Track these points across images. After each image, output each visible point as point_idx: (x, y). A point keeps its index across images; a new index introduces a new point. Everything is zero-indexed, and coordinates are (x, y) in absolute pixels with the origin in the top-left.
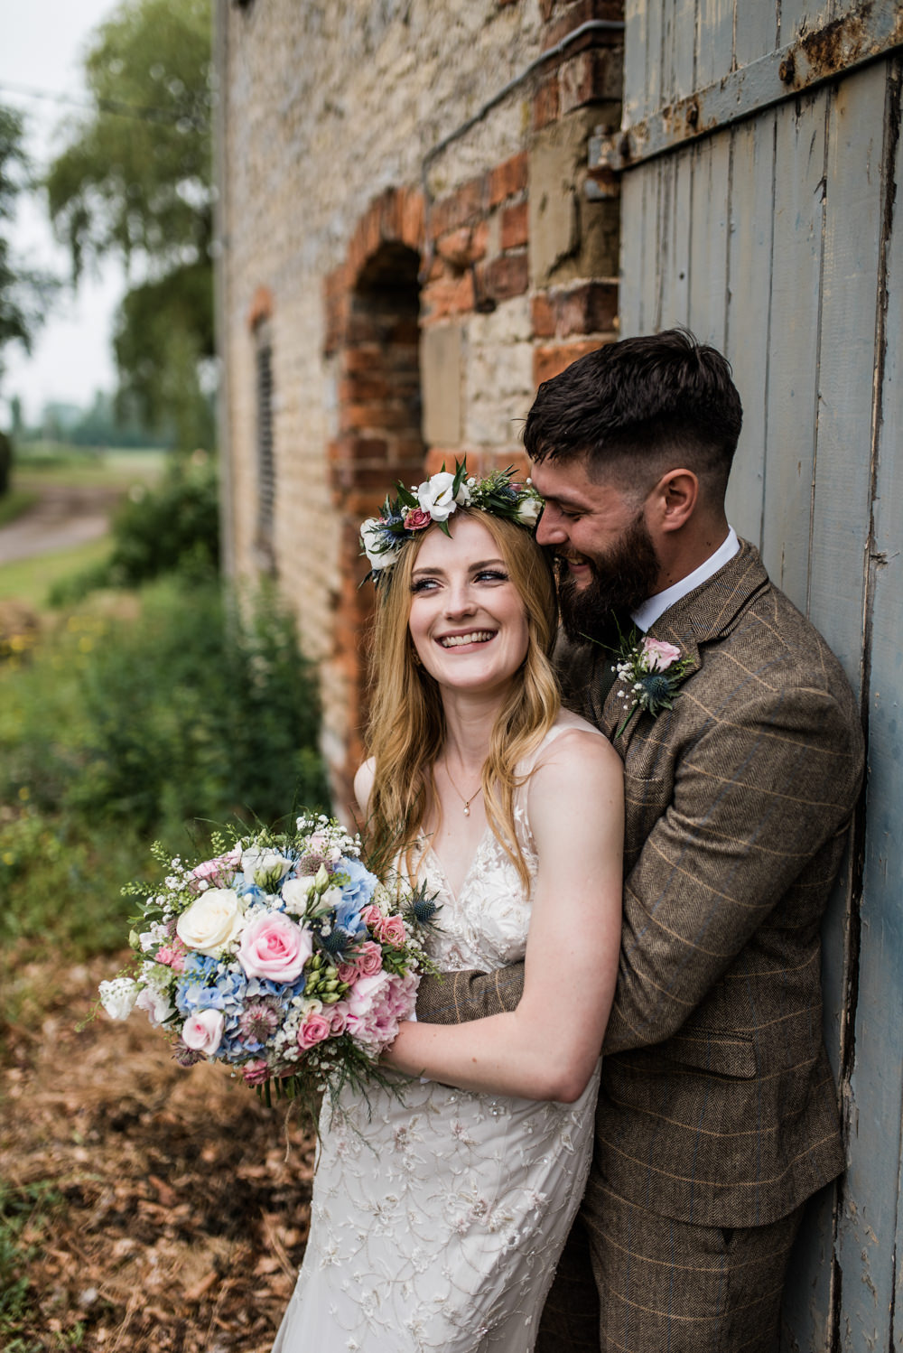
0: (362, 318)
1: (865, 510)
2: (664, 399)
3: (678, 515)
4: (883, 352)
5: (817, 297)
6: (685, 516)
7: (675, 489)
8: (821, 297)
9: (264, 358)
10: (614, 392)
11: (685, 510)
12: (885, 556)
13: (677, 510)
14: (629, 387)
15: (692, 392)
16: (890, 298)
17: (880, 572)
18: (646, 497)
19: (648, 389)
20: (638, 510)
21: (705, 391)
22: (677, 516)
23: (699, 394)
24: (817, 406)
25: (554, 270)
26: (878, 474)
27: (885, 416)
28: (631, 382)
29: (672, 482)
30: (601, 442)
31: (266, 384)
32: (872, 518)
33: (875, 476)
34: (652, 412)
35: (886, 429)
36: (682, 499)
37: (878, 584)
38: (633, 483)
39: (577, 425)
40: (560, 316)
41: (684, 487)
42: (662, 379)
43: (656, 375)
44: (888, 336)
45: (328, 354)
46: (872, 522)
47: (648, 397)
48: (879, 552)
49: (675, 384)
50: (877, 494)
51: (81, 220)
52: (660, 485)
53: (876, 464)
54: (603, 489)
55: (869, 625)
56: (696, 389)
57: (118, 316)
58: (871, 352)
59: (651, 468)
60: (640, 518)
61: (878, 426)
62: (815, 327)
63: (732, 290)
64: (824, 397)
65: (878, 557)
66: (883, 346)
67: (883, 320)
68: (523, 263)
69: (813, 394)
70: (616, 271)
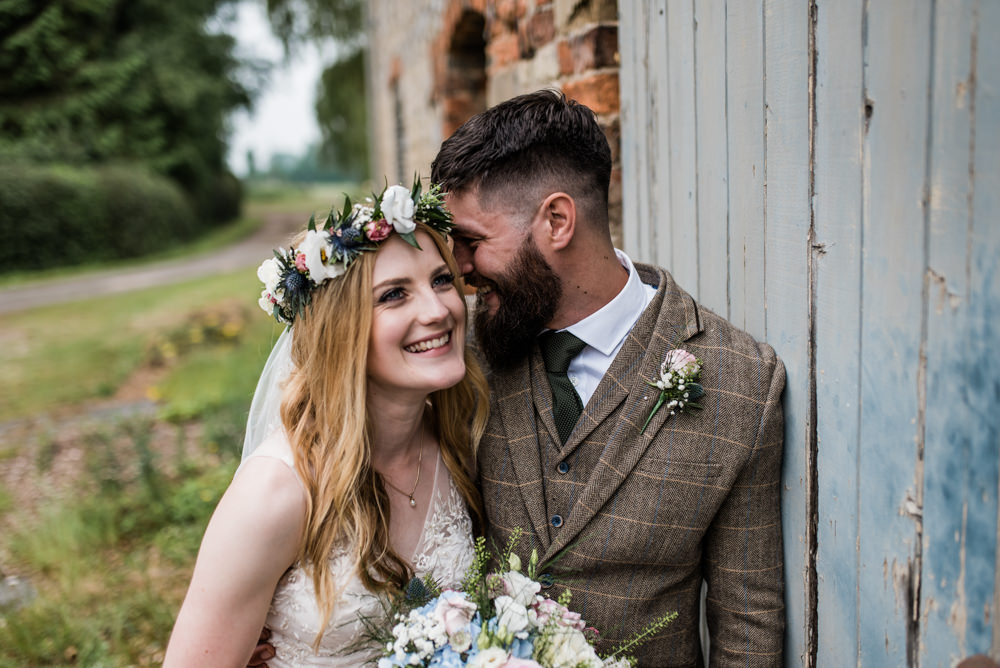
0: (456, 73)
1: (806, 205)
2: (535, 132)
3: (563, 234)
4: (815, 61)
5: (761, 17)
6: (569, 235)
7: (555, 212)
8: (764, 17)
9: (398, 109)
10: (494, 130)
11: (569, 229)
12: (824, 246)
13: (561, 231)
14: (506, 126)
15: (559, 125)
16: (819, 11)
17: (820, 260)
18: (533, 220)
19: (521, 125)
20: (526, 232)
21: (570, 126)
22: (562, 236)
23: (566, 128)
24: (765, 114)
25: (572, 18)
26: (815, 172)
27: (819, 120)
28: (508, 123)
29: (552, 206)
30: (486, 173)
31: (400, 130)
32: (812, 212)
33: (813, 174)
34: (526, 143)
35: (820, 129)
36: (564, 221)
37: (819, 271)
38: (518, 207)
39: (464, 162)
40: (578, 56)
41: (562, 208)
42: (532, 117)
43: (527, 115)
44: (820, 47)
45: (433, 102)
46: (812, 216)
47: (522, 131)
48: (818, 242)
49: (544, 120)
50: (815, 191)
51: (289, 19)
52: (543, 209)
53: (813, 163)
54: (493, 215)
55: (813, 308)
56: (563, 124)
57: (318, 88)
58: (806, 61)
59: (532, 193)
60: (530, 239)
61: (814, 129)
62: (761, 44)
63: (697, 20)
64: (770, 106)
65: (819, 247)
66: (815, 53)
67: (814, 31)
68: (551, 15)
69: (762, 104)
70: (615, 16)
